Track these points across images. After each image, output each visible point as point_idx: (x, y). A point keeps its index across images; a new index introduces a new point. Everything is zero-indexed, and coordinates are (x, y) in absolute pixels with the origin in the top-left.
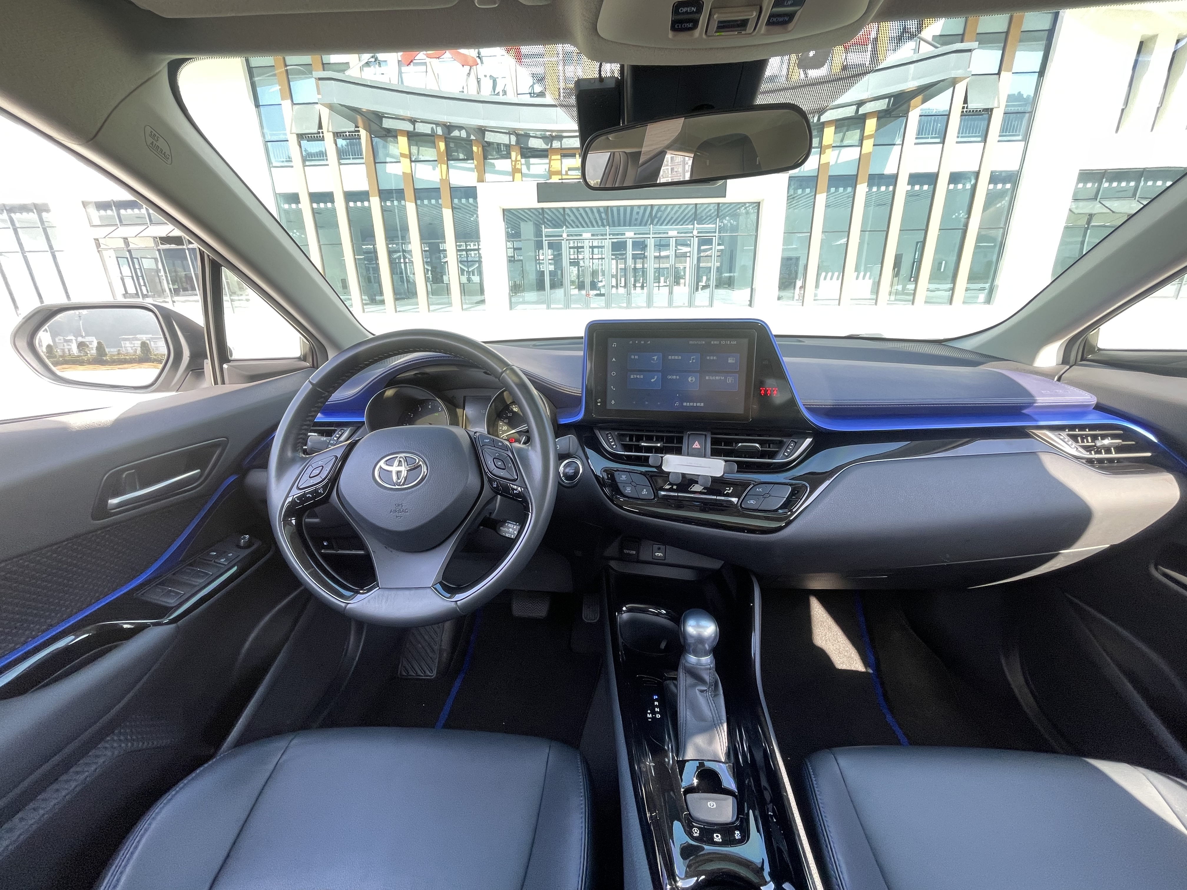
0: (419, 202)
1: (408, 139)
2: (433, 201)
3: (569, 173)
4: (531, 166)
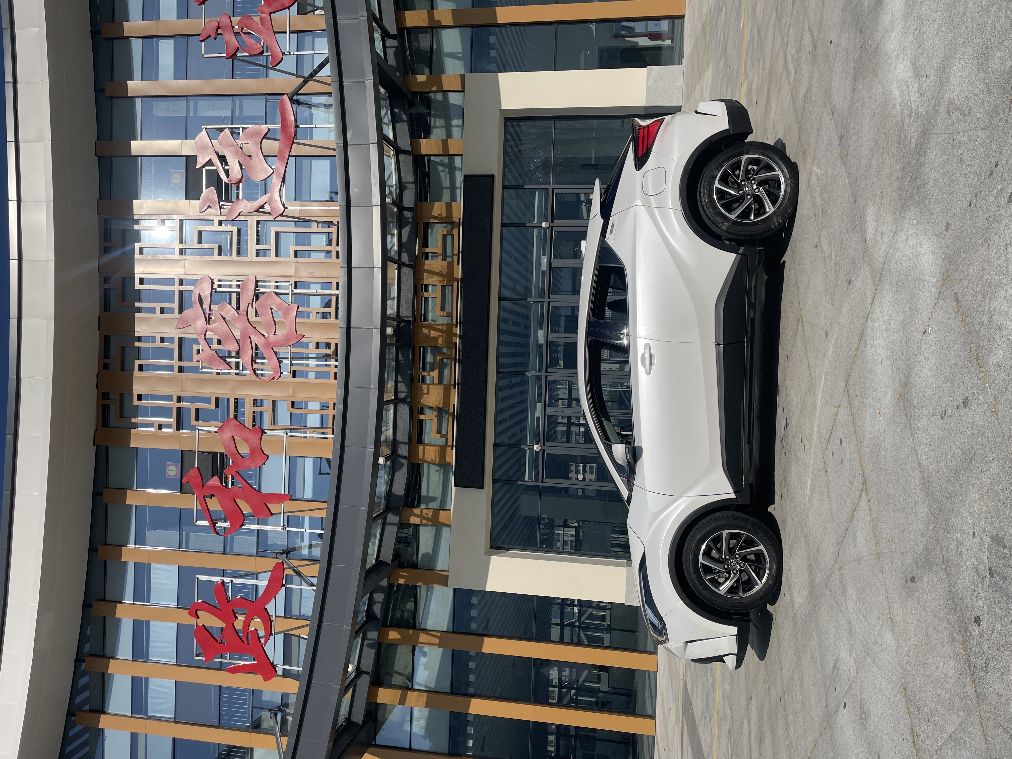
0: (471, 690)
1: (381, 686)
2: (472, 665)
3: (444, 432)
4: (430, 495)
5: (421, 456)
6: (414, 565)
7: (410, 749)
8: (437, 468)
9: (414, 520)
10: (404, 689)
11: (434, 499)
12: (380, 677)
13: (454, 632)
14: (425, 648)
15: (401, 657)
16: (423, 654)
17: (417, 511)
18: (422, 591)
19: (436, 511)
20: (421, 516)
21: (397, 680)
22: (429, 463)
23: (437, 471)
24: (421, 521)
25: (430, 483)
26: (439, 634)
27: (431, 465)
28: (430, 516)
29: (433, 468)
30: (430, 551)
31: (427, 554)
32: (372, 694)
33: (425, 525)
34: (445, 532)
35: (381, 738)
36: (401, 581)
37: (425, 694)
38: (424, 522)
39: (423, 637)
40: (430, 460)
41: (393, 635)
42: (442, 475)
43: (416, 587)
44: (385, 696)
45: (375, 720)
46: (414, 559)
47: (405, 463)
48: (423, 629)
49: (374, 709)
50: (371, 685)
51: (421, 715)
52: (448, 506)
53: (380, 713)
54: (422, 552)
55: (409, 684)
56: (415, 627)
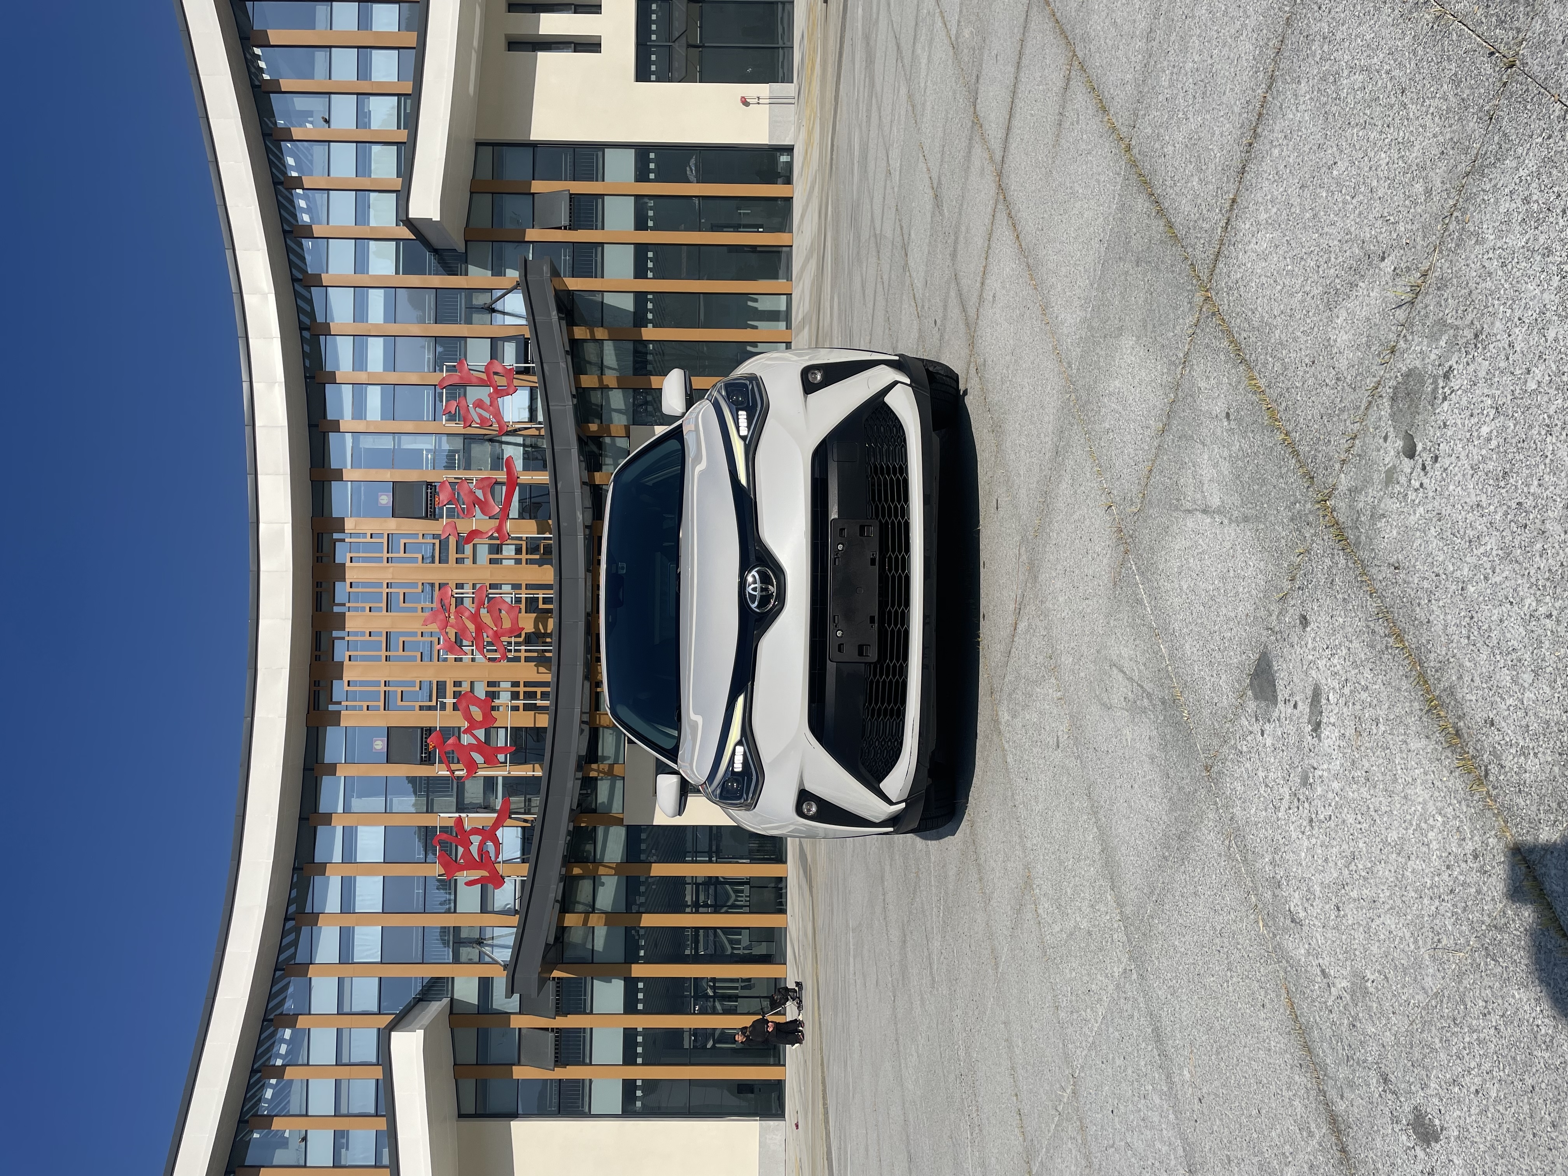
0: (642, 908)
1: (568, 912)
2: (643, 887)
4: (605, 754)
5: (598, 723)
6: (594, 811)
7: (592, 963)
9: (593, 774)
10: (587, 913)
11: (609, 758)
12: (566, 905)
13: (627, 862)
14: (604, 879)
15: (584, 889)
16: (603, 884)
17: (594, 766)
18: (600, 831)
19: (611, 766)
20: (598, 771)
21: (580, 908)
22: (604, 728)
23: (610, 734)
24: (598, 775)
25: (605, 745)
26: (614, 866)
27: (605, 730)
28: (606, 770)
29: (607, 732)
30: (606, 801)
31: (603, 803)
32: (561, 919)
33: (602, 779)
34: (619, 784)
35: (568, 954)
36: (583, 825)
37: (604, 915)
38: (601, 775)
39: (602, 870)
40: (605, 725)
41: (577, 871)
42: (615, 737)
43: (595, 829)
44: (571, 920)
45: (562, 942)
46: (593, 806)
47: (586, 728)
48: (601, 863)
49: (562, 931)
50: (560, 912)
51: (601, 933)
52: (621, 761)
53: (566, 936)
54: (599, 801)
55: (592, 908)
56: (594, 862)
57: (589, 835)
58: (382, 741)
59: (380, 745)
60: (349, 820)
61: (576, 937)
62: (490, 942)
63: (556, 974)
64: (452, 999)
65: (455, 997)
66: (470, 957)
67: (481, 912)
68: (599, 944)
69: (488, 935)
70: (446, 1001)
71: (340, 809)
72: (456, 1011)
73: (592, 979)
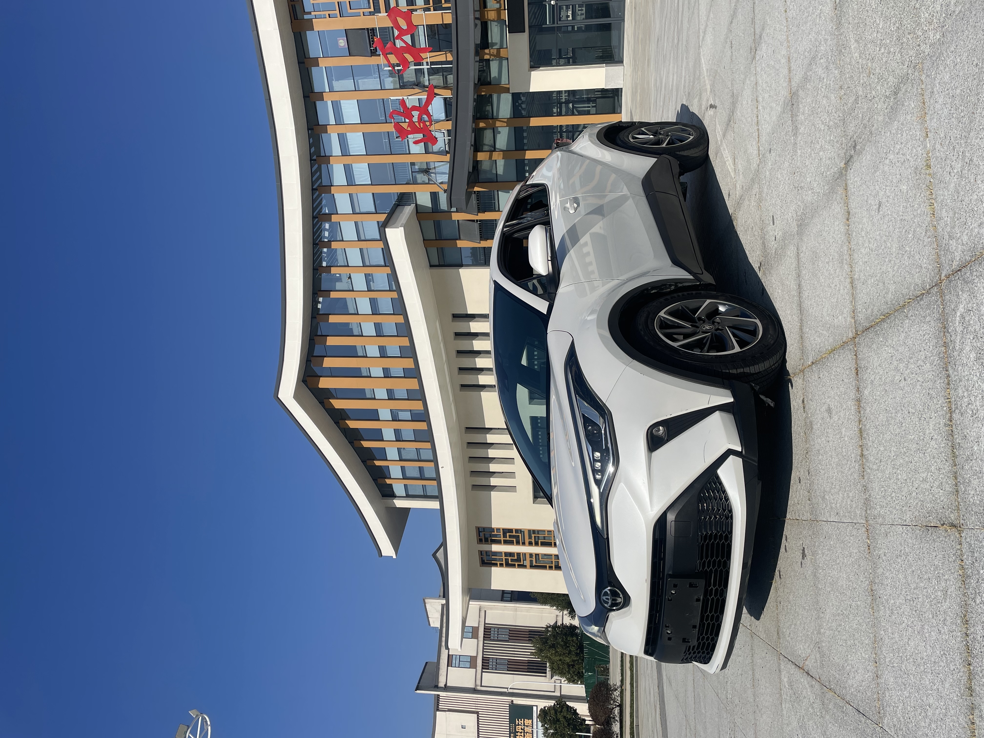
0: (526, 147)
1: (479, 152)
4: (494, 41)
5: (486, 18)
6: (489, 83)
7: (497, 182)
8: (496, 23)
9: (487, 57)
10: (491, 152)
11: (496, 44)
12: (477, 147)
13: (514, 118)
14: (500, 129)
15: (488, 135)
16: (499, 133)
17: (487, 51)
18: (495, 97)
19: (498, 50)
20: (489, 54)
21: (486, 148)
22: (491, 21)
23: (496, 26)
24: (490, 58)
25: (493, 33)
26: (506, 120)
27: (492, 22)
28: (495, 54)
29: (494, 24)
30: (497, 75)
31: (495, 77)
32: (475, 156)
33: (493, 60)
34: (505, 63)
35: (482, 177)
36: (483, 94)
37: (502, 153)
38: (492, 57)
39: (498, 124)
40: (492, 19)
41: (482, 125)
42: (499, 28)
43: (491, 96)
44: (481, 156)
45: (477, 170)
46: (489, 80)
47: (479, 22)
48: (497, 119)
49: (476, 164)
50: (474, 151)
51: (501, 164)
52: (505, 46)
53: (479, 166)
54: (492, 76)
55: (493, 149)
56: (493, 118)
57: (488, 100)
58: (343, 39)
59: (342, 43)
60: (335, 97)
61: (485, 166)
62: (433, 171)
63: (476, 189)
64: (416, 205)
65: (418, 203)
66: (423, 180)
67: (426, 153)
68: (500, 170)
69: (432, 166)
70: (413, 205)
71: (327, 90)
72: (419, 211)
73: (498, 191)
